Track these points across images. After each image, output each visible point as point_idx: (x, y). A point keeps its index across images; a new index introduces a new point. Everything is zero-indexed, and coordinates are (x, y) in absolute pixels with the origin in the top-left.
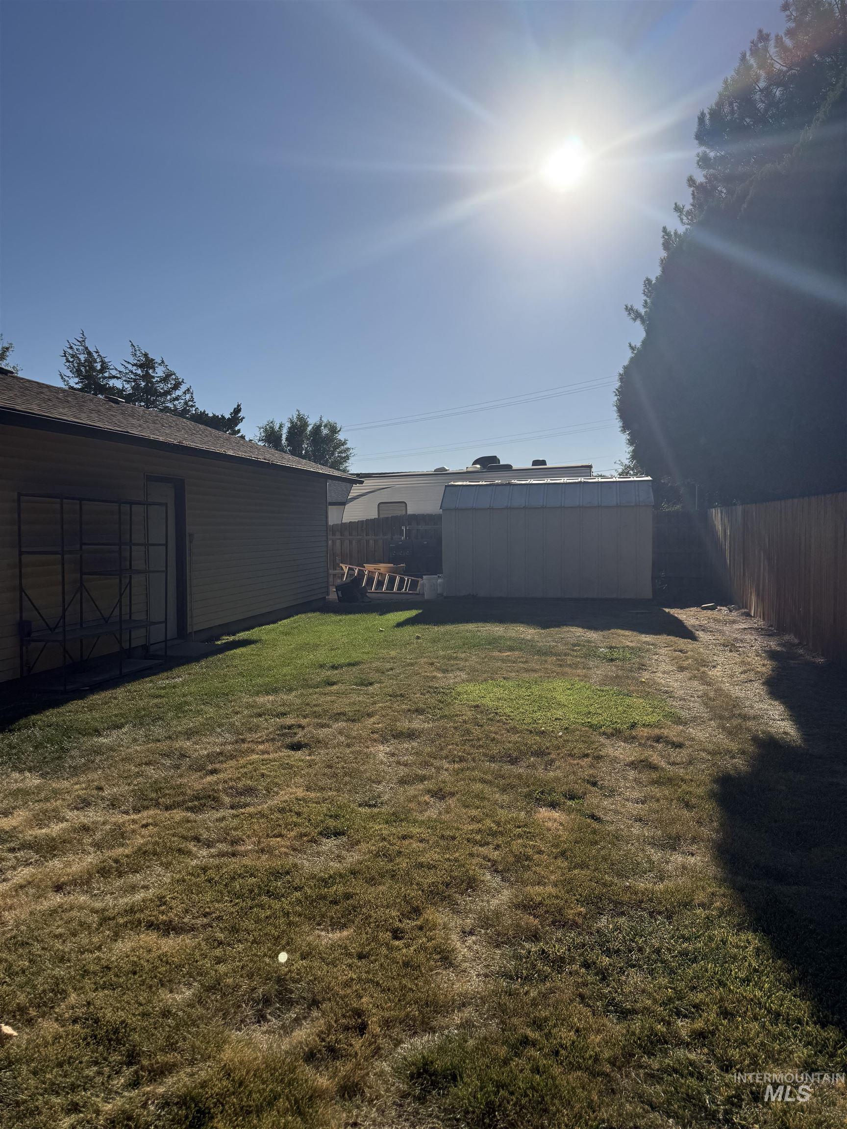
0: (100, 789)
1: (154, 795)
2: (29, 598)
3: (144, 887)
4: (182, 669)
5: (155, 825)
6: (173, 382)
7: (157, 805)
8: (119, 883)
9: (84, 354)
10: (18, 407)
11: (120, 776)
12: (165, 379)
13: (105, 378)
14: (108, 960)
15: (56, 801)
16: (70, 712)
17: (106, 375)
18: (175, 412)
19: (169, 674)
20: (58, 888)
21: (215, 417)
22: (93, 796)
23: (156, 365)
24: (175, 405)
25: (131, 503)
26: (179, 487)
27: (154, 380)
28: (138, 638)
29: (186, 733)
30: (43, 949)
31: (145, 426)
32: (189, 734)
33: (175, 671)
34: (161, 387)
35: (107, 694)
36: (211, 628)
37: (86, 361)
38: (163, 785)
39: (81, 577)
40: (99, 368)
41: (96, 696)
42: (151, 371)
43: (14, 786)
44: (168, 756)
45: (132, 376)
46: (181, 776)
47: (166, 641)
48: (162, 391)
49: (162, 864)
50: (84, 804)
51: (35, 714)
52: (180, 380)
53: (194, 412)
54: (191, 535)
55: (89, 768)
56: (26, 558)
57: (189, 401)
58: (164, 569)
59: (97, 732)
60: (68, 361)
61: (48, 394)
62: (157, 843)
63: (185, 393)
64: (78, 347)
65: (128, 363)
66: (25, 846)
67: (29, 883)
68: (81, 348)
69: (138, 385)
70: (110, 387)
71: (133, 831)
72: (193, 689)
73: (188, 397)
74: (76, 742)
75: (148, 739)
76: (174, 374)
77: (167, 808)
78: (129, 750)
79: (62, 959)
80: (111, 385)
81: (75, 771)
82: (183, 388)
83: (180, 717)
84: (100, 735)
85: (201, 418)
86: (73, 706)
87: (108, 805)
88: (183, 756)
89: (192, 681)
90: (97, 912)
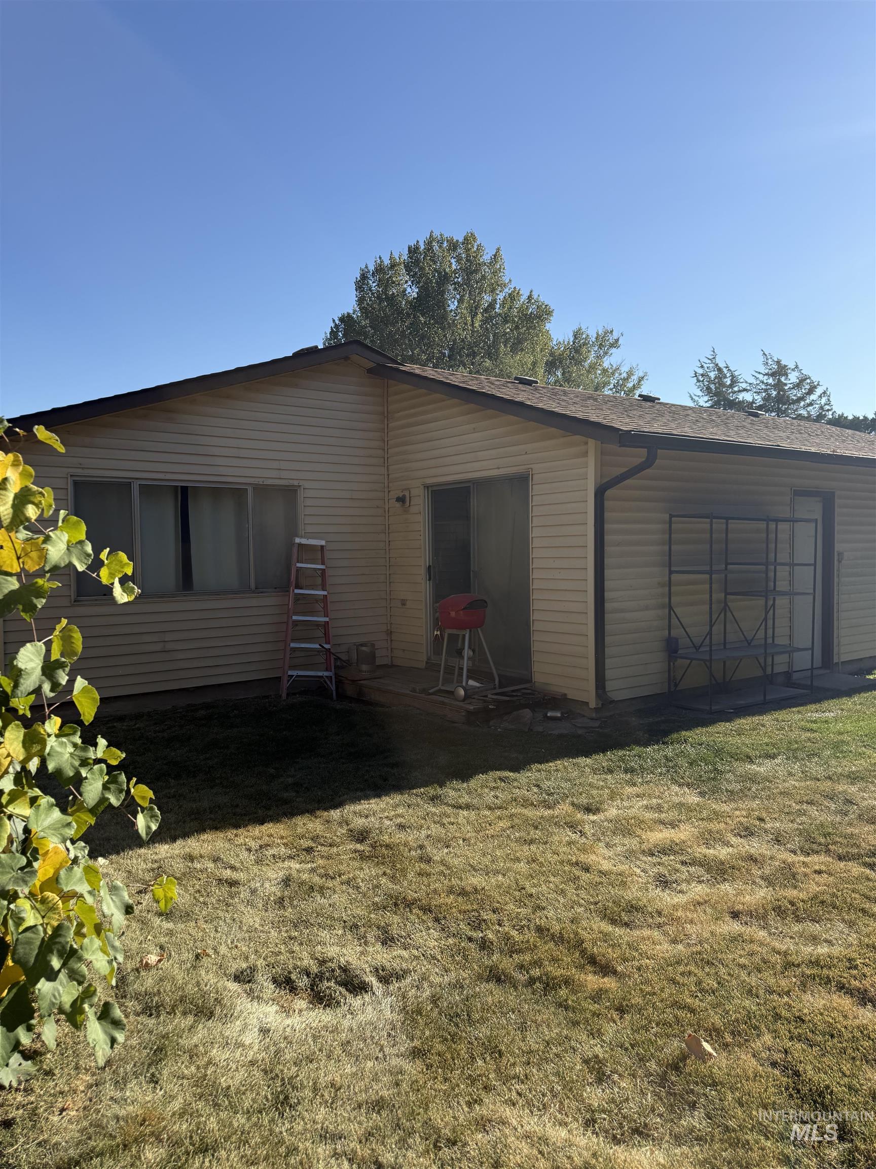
0: (761, 820)
1: (822, 840)
2: (676, 616)
3: (826, 941)
4: (832, 703)
5: (830, 874)
6: (808, 387)
7: (828, 851)
8: (797, 928)
9: (714, 371)
10: (675, 432)
11: (781, 811)
12: (798, 386)
13: (735, 392)
14: (800, 1010)
15: (719, 823)
16: (718, 733)
17: (736, 389)
18: (808, 418)
19: (818, 706)
20: (735, 915)
21: (856, 419)
22: (755, 826)
23: (789, 371)
24: (808, 412)
25: (777, 521)
26: (828, 501)
27: (786, 388)
28: (780, 664)
29: (848, 777)
30: (729, 974)
31: (792, 437)
32: (853, 778)
33: (825, 705)
34: (795, 394)
35: (756, 719)
36: (861, 659)
37: (716, 378)
38: (830, 830)
39: (725, 598)
40: (729, 382)
41: (743, 721)
42: (783, 379)
43: (676, 800)
44: (831, 799)
45: (763, 387)
46: (850, 824)
47: (812, 669)
48: (795, 398)
49: (843, 920)
50: (747, 832)
51: (686, 730)
52: (816, 383)
53: (831, 417)
54: (840, 554)
55: (746, 796)
56: (675, 577)
57: (825, 404)
58: (812, 591)
59: (750, 759)
60: (698, 381)
61: (694, 415)
62: (834, 895)
63: (820, 397)
64: (708, 365)
65: (760, 373)
66: (693, 863)
67: (706, 902)
68: (712, 365)
69: (769, 395)
70: (739, 402)
71: (806, 875)
72: (849, 727)
73: (824, 400)
74: (729, 765)
75: (806, 776)
76: (809, 378)
77: (840, 858)
78: (787, 785)
79: (750, 992)
80: (741, 399)
81: (732, 795)
82: (819, 391)
83: (838, 757)
84: (752, 762)
85: (840, 422)
86: (722, 727)
87: (772, 839)
88: (849, 802)
89: (848, 718)
90: (779, 953)
